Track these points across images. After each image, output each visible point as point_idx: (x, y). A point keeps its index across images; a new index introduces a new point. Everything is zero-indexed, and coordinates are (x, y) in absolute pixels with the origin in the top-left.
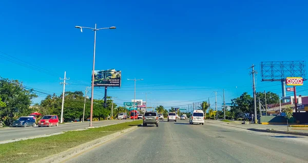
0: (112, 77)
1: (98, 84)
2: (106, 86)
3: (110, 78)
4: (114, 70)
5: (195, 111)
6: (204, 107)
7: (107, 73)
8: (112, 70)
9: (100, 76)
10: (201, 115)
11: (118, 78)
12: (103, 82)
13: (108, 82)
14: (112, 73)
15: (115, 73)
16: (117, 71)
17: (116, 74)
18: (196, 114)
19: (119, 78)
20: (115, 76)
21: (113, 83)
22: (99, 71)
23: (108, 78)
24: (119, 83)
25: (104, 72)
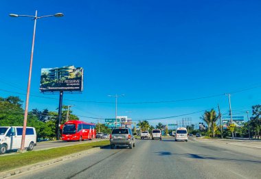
0: (69, 77)
1: (50, 88)
2: (62, 91)
3: (67, 79)
4: (72, 67)
5: (178, 129)
6: (211, 118)
7: (63, 72)
8: (70, 67)
9: (52, 76)
10: (184, 132)
11: (78, 78)
12: (57, 85)
13: (64, 84)
14: (70, 71)
15: (74, 70)
16: (77, 68)
17: (76, 72)
18: (179, 132)
19: (80, 78)
20: (73, 75)
21: (71, 86)
22: (51, 69)
23: (63, 78)
24: (80, 86)
25: (59, 70)
